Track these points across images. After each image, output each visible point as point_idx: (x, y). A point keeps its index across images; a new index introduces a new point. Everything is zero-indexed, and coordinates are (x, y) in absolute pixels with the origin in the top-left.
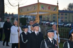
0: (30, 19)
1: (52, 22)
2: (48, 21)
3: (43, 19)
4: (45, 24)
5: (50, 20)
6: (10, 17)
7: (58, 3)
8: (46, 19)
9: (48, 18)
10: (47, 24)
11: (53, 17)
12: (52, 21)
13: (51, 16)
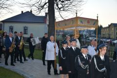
0: (86, 35)
1: (114, 40)
2: (109, 38)
3: (102, 36)
4: (105, 42)
5: (112, 36)
6: (61, 33)
7: (97, 17)
8: (107, 36)
9: (109, 35)
10: (107, 42)
11: (116, 34)
12: (115, 38)
13: (113, 32)
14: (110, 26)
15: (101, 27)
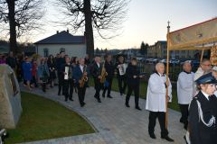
14: (156, 44)
15: (147, 45)
